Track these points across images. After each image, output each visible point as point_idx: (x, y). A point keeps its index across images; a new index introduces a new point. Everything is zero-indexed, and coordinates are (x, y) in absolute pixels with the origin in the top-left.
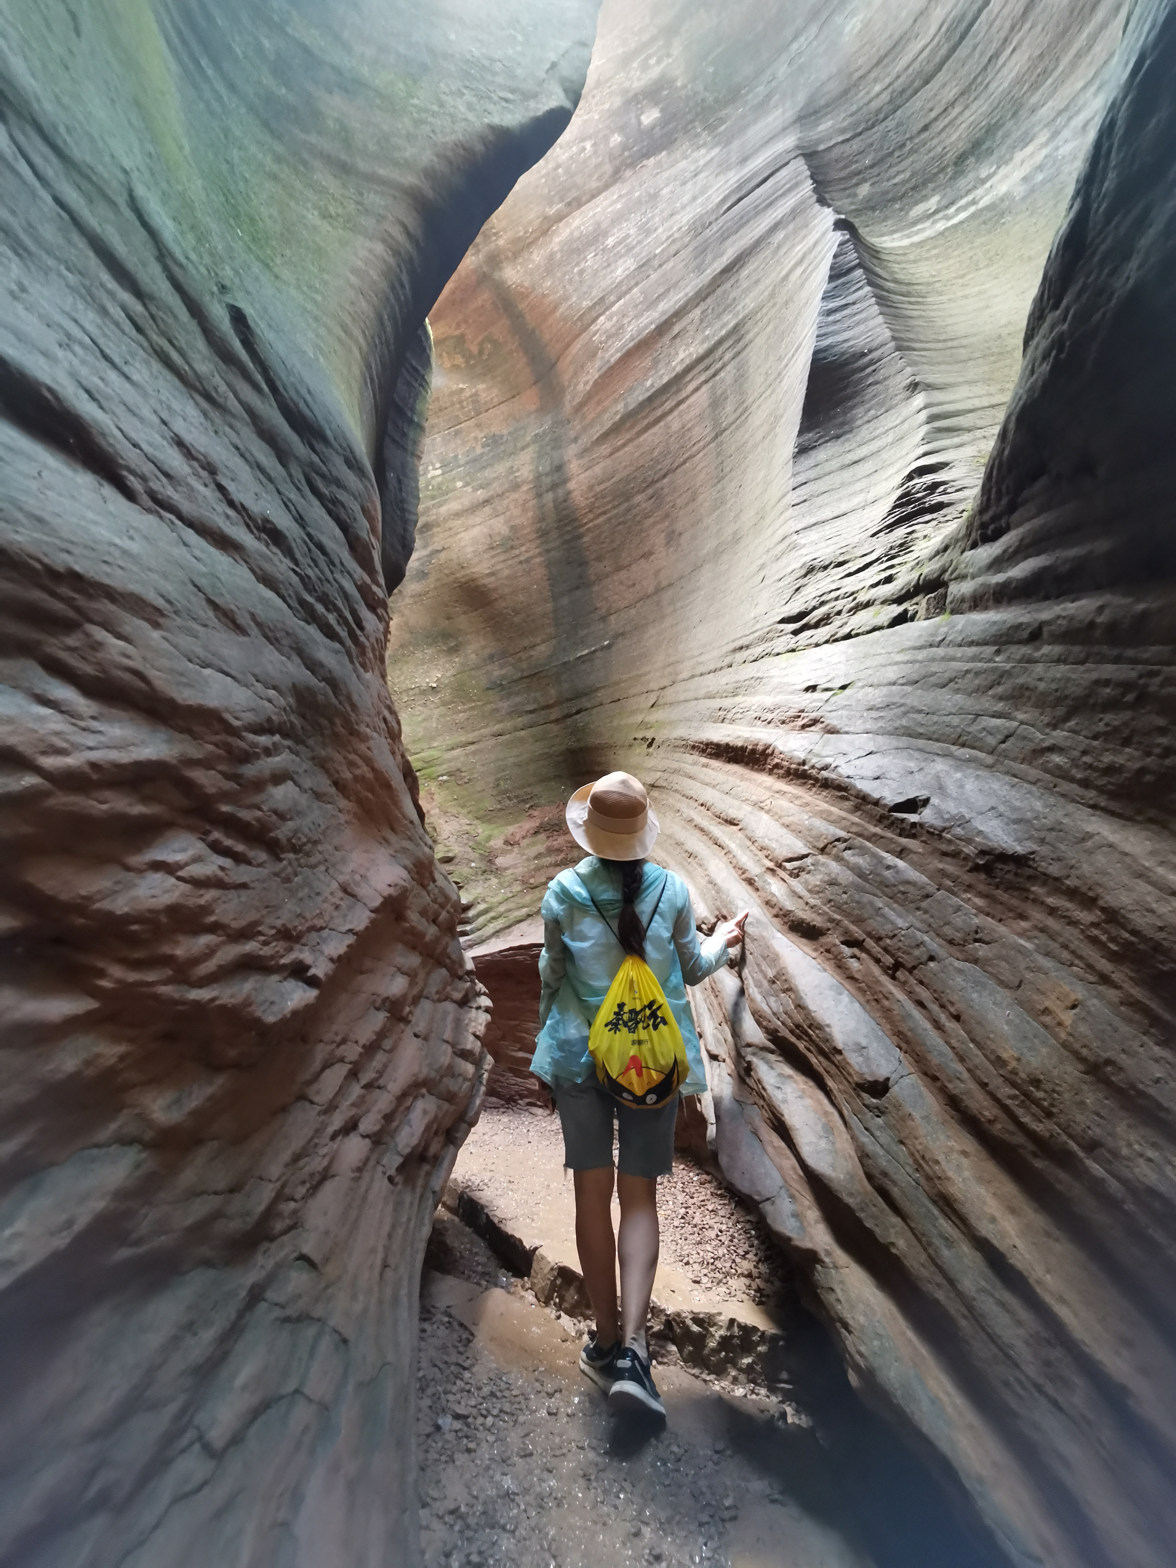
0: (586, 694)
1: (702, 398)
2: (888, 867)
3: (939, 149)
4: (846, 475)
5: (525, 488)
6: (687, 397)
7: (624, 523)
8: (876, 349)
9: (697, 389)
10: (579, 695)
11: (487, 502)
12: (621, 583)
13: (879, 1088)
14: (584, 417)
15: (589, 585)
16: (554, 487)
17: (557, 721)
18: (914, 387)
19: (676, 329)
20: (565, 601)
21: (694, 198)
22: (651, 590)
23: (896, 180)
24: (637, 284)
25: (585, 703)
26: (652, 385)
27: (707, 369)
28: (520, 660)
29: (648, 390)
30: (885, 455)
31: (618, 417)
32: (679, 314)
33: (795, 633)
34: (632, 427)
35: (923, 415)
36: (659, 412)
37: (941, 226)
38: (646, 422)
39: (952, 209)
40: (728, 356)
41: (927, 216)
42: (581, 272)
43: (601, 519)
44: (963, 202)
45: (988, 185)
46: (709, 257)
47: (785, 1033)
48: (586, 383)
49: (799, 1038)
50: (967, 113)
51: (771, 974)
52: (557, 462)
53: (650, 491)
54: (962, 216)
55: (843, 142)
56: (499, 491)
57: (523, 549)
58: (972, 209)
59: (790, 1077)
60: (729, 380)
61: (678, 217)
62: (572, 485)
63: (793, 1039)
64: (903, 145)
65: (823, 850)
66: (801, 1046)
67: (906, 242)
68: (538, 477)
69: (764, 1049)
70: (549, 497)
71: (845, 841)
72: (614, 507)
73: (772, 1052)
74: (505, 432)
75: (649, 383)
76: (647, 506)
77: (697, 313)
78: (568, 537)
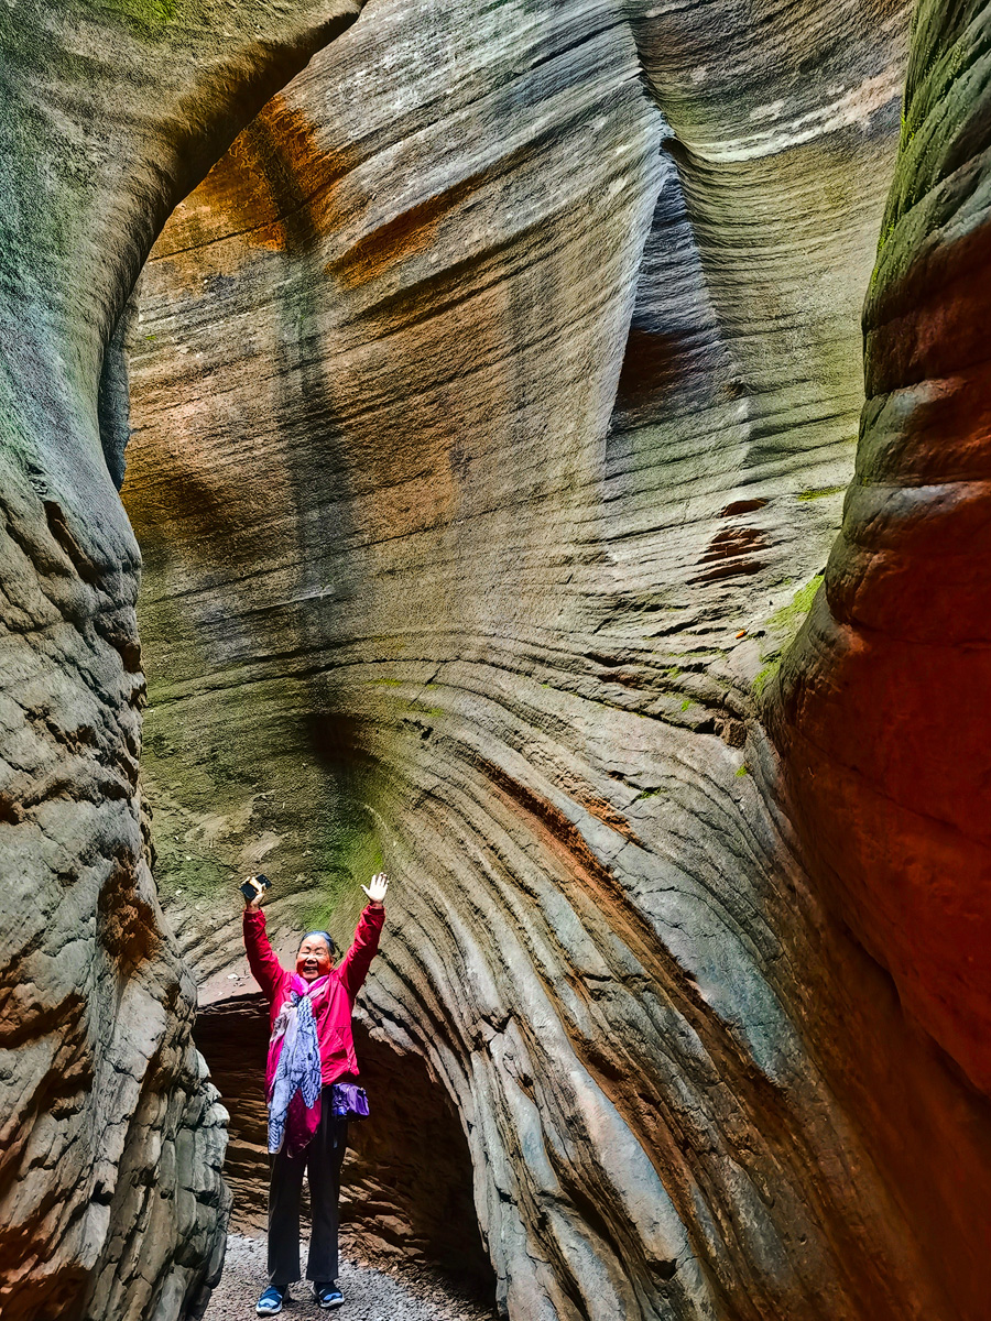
0: (339, 645)
1: (501, 297)
2: (683, 1034)
3: (783, 48)
4: (665, 473)
5: (263, 359)
6: (482, 289)
7: (397, 426)
8: (701, 330)
9: (495, 283)
10: (331, 644)
11: (208, 370)
12: (391, 504)
13: (667, 1269)
14: (346, 279)
15: (346, 498)
16: (303, 365)
17: (298, 675)
18: (739, 390)
19: (471, 200)
20: (314, 515)
21: (497, 35)
22: (430, 521)
23: (736, 71)
24: (420, 127)
25: (338, 656)
26: (438, 263)
27: (508, 261)
28: (250, 587)
29: (433, 266)
30: (707, 460)
31: (393, 292)
32: (475, 182)
33: (605, 679)
34: (410, 309)
35: (746, 429)
36: (447, 298)
37: (784, 141)
38: (428, 307)
39: (796, 124)
40: (533, 255)
41: (767, 124)
42: (348, 91)
43: (366, 416)
44: (809, 117)
45: (834, 106)
46: (514, 119)
47: (581, 1187)
48: (352, 237)
49: (596, 1197)
50: (814, 17)
51: (568, 1114)
52: (307, 332)
53: (432, 394)
54: (807, 135)
55: (677, 11)
56: (228, 357)
57: (259, 440)
58: (818, 130)
59: (586, 1237)
60: (535, 285)
61: (476, 52)
62: (328, 366)
63: (590, 1197)
64: (743, 33)
65: (624, 980)
66: (598, 1206)
67: (744, 155)
68: (282, 347)
69: (560, 1200)
70: (296, 378)
71: (645, 980)
72: (385, 405)
73: (568, 1205)
74: (236, 275)
75: (433, 259)
76: (429, 411)
77: (495, 188)
78: (321, 432)
